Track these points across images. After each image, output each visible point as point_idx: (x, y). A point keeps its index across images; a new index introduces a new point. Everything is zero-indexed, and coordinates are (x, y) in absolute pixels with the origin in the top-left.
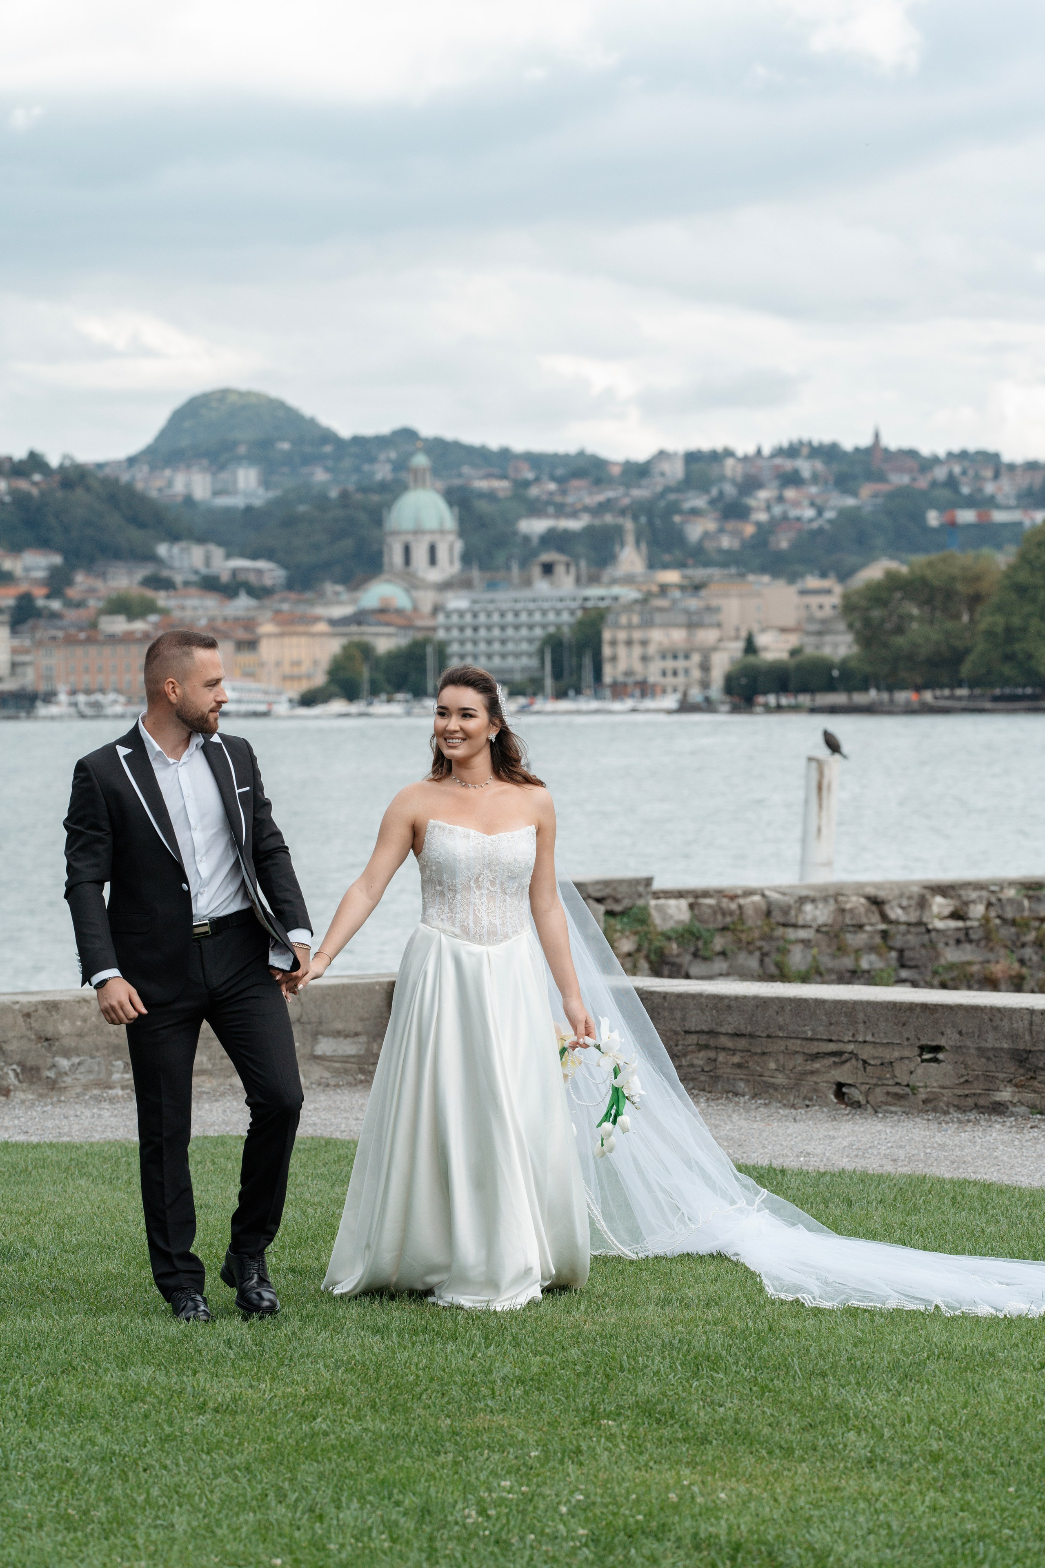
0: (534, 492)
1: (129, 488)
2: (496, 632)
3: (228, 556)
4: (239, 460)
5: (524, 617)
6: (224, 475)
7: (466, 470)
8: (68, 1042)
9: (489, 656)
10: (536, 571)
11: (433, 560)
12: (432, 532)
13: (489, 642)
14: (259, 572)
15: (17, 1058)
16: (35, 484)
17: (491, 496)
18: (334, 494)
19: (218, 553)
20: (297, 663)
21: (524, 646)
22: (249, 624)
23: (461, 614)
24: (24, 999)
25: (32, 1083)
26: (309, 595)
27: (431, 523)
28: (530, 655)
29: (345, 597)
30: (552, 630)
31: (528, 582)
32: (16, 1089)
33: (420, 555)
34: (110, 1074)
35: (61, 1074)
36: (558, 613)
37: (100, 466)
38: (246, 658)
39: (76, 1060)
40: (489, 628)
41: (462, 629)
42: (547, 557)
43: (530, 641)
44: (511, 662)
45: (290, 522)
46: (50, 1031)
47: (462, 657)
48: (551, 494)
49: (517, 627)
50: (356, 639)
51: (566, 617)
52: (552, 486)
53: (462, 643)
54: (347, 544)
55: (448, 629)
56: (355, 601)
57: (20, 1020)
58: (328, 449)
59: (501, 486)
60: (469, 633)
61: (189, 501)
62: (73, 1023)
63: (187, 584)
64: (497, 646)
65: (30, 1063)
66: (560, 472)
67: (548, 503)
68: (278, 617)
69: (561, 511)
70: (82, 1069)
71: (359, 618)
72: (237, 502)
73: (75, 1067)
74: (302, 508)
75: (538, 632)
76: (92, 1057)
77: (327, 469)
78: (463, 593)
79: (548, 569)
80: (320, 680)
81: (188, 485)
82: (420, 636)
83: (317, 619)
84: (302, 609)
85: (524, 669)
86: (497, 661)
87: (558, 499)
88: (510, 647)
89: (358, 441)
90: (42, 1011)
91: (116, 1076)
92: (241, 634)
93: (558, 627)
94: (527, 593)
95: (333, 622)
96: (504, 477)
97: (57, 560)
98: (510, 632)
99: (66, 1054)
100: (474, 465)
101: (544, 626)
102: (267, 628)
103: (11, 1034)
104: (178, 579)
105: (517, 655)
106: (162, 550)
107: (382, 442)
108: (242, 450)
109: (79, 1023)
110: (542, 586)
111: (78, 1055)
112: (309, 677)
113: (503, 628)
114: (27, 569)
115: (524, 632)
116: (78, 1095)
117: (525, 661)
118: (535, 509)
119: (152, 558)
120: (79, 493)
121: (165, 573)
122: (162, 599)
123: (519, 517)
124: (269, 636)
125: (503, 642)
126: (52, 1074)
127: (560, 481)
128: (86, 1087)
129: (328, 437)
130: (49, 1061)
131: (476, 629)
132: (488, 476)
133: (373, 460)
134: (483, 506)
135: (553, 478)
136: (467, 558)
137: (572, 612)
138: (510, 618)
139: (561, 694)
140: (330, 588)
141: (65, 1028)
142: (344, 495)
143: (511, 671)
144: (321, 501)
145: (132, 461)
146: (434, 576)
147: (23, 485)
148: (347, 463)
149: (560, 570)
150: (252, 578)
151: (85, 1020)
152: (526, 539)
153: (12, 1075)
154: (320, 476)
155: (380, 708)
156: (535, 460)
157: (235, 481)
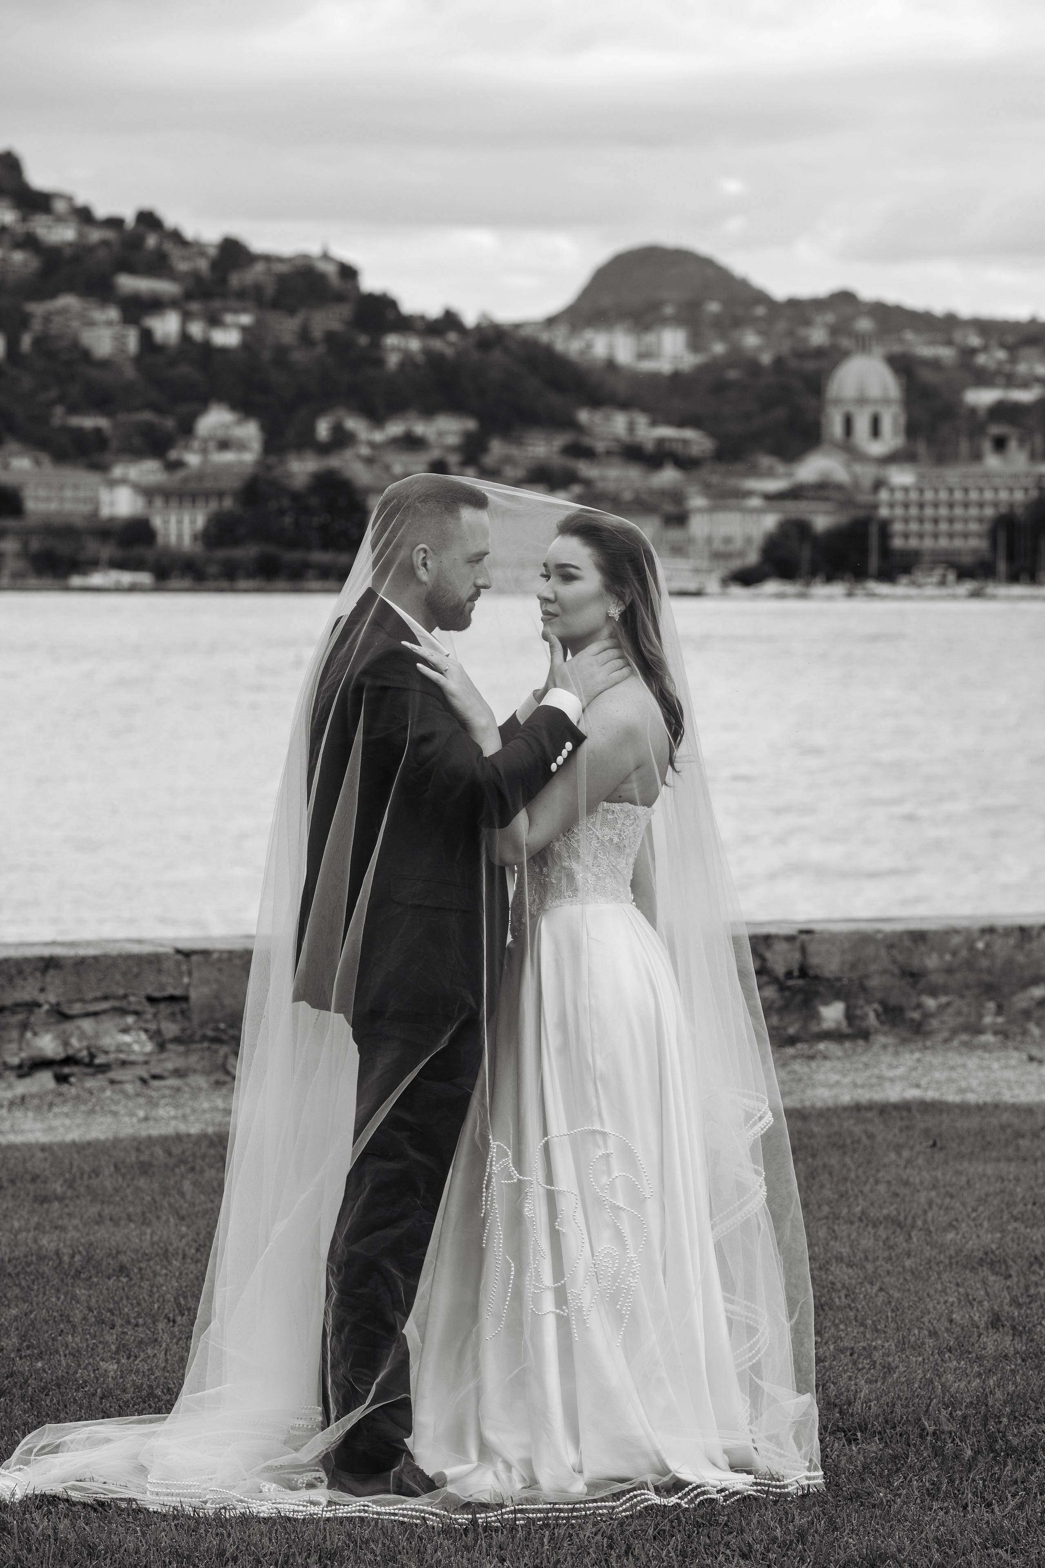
0: (981, 359)
1: (548, 351)
2: (943, 511)
3: (654, 423)
4: (664, 322)
5: (974, 495)
6: (650, 338)
7: (909, 336)
8: (937, 979)
9: (936, 536)
10: (987, 446)
11: (875, 431)
12: (875, 402)
13: (936, 521)
14: (685, 442)
15: (879, 995)
16: (450, 344)
17: (935, 364)
18: (766, 359)
19: (642, 421)
20: (728, 540)
21: (974, 527)
22: (677, 497)
23: (906, 489)
24: (888, 927)
25: (894, 1025)
26: (739, 467)
27: (875, 392)
28: (979, 536)
29: (781, 468)
30: (1003, 510)
31: (977, 456)
32: (877, 1031)
33: (862, 426)
34: (980, 1016)
35: (927, 1015)
36: (1011, 490)
37: (518, 326)
38: (674, 534)
39: (943, 1000)
40: (936, 505)
41: (906, 506)
42: (995, 430)
43: (980, 520)
44: (958, 543)
45: (720, 387)
46: (915, 964)
47: (906, 536)
48: (1000, 363)
49: (966, 505)
50: (794, 516)
51: (1019, 496)
52: (1001, 355)
53: (906, 520)
54: (780, 413)
55: (892, 506)
56: (789, 475)
57: (883, 952)
58: (760, 311)
59: (946, 353)
60: (914, 511)
61: (611, 365)
62: (941, 957)
63: (609, 453)
64: (943, 527)
65: (893, 1001)
66: (1010, 339)
67: (998, 372)
68: (708, 490)
69: (1011, 381)
70: (950, 1010)
71: (796, 493)
72: (664, 366)
73: (942, 1008)
74: (733, 374)
75: (989, 512)
76: (962, 996)
77: (760, 333)
78: (907, 467)
79: (1000, 444)
80: (752, 558)
81: (611, 347)
82: (861, 513)
83: (749, 494)
84: (733, 482)
85: (974, 551)
86: (943, 543)
87: (1007, 368)
88: (958, 527)
89: (794, 304)
90: (907, 943)
91: (988, 1020)
92: (669, 508)
93: (1011, 506)
94: (975, 469)
95: (770, 497)
96: (949, 343)
97: (471, 424)
98: (958, 511)
99: (933, 992)
100: (917, 330)
101: (996, 505)
102: (697, 501)
103: (873, 968)
104: (600, 446)
105: (966, 535)
106: (584, 416)
107: (818, 304)
108: (669, 310)
109: (948, 957)
110: (992, 461)
111: (946, 993)
112: (741, 554)
113: (951, 505)
114: (441, 434)
115: (974, 511)
116: (946, 1041)
117: (974, 543)
118: (983, 378)
119: (572, 425)
120: (496, 355)
121: (586, 441)
122: (585, 469)
123: (963, 387)
124: (700, 510)
125: (951, 521)
126: (916, 1015)
127: (1012, 349)
128: (954, 1032)
129: (761, 298)
130: (914, 1001)
131: (921, 506)
132: (933, 343)
133: (807, 323)
134: (927, 375)
135: (1003, 346)
136: (912, 430)
137: (1026, 490)
138: (958, 495)
139: (1014, 578)
140: (765, 461)
141: (932, 962)
142: (779, 361)
143: (958, 552)
144: (752, 367)
145: (551, 322)
146: (877, 448)
147: (437, 344)
148: (781, 326)
149: (1013, 445)
150: (678, 448)
151: (954, 953)
152: (973, 411)
153: (872, 1016)
154: (751, 340)
155: (820, 590)
156: (984, 327)
157: (659, 343)
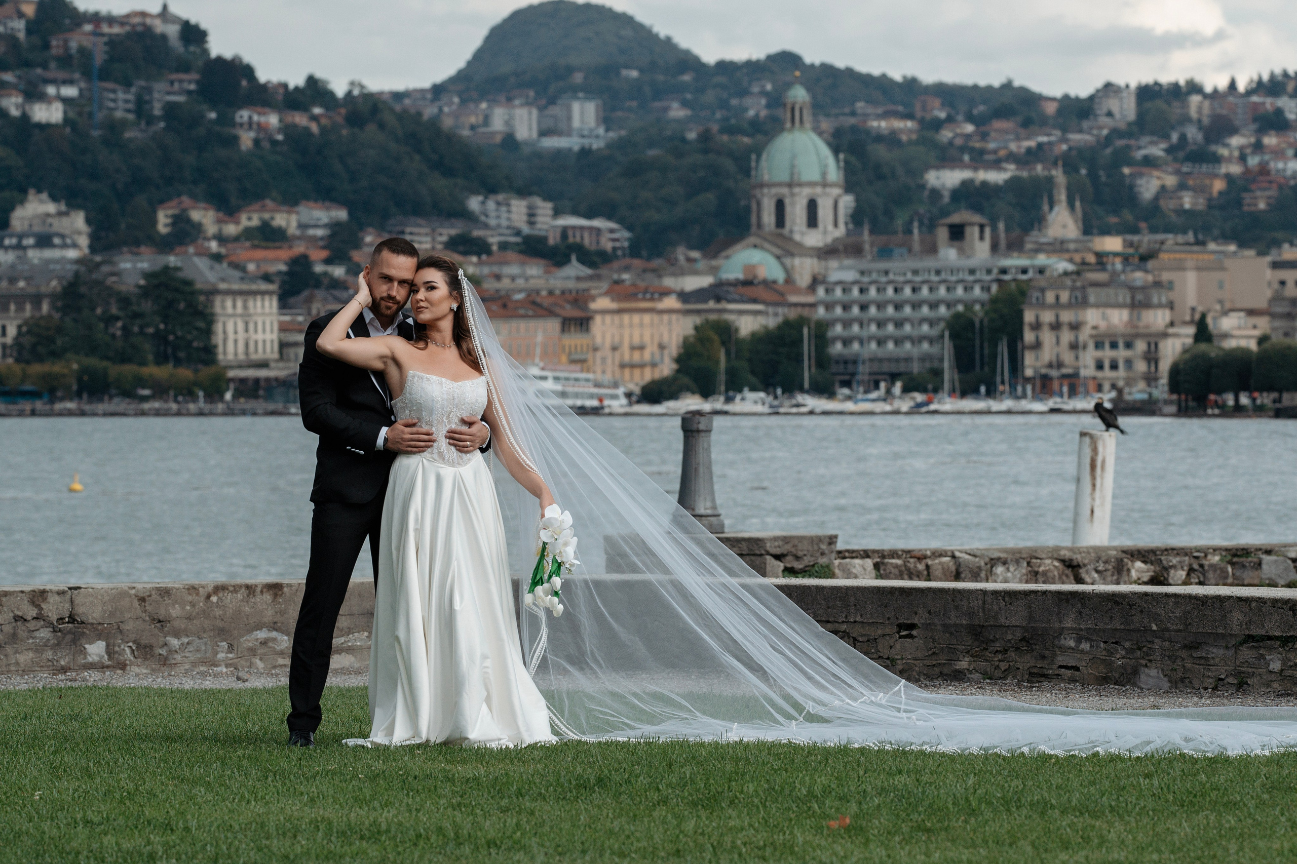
0: (946, 134)
1: (434, 124)
2: (889, 312)
3: (557, 213)
4: (574, 91)
5: (924, 292)
6: (555, 110)
7: (860, 106)
9: (881, 342)
10: (943, 234)
11: (812, 221)
12: (812, 184)
13: (881, 324)
14: (596, 233)
16: (314, 118)
17: (891, 139)
18: (692, 135)
19: (545, 208)
20: (639, 348)
21: (924, 329)
22: (580, 300)
23: (846, 287)
26: (657, 262)
27: (810, 173)
29: (702, 265)
30: (959, 308)
31: (931, 248)
33: (797, 212)
36: (968, 287)
37: (398, 96)
38: (575, 340)
40: (880, 306)
41: (846, 307)
42: (957, 217)
43: (932, 323)
44: (907, 348)
45: (636, 170)
47: (845, 341)
48: (968, 137)
49: (916, 306)
50: (713, 317)
51: (977, 293)
52: (969, 128)
53: (847, 324)
54: (709, 198)
55: (829, 306)
56: (714, 270)
58: (688, 77)
59: (904, 127)
60: (855, 311)
61: (510, 141)
63: (504, 246)
64: (890, 329)
66: (980, 109)
67: (964, 149)
68: (617, 291)
69: (979, 159)
71: (717, 292)
72: (571, 143)
74: (652, 153)
75: (943, 311)
77: (685, 104)
78: (848, 262)
79: (957, 233)
80: (667, 368)
81: (509, 122)
82: (792, 314)
83: (665, 293)
85: (923, 359)
86: (890, 348)
87: (976, 144)
88: (907, 329)
89: (724, 67)
92: (570, 311)
93: (968, 306)
94: (930, 263)
95: (684, 296)
96: (909, 116)
97: (342, 214)
98: (907, 311)
100: (871, 100)
101: (950, 304)
102: (601, 303)
104: (494, 240)
105: (917, 340)
106: (474, 203)
107: (753, 68)
108: (578, 78)
110: (949, 254)
112: (653, 365)
113: (898, 307)
114: (302, 226)
115: (925, 311)
117: (923, 348)
118: (947, 157)
119: (461, 213)
120: (371, 131)
121: (477, 233)
122: (472, 265)
123: (928, 167)
124: (604, 312)
125: (898, 324)
127: (979, 121)
129: (688, 62)
131: (864, 307)
132: (886, 115)
133: (744, 93)
134: (881, 152)
135: (970, 118)
136: (857, 218)
137: (986, 289)
138: (907, 293)
139: (967, 390)
140: (681, 253)
142: (705, 136)
143: (908, 360)
144: (676, 144)
145: (438, 90)
146: (813, 239)
147: (300, 119)
148: (710, 96)
149: (972, 233)
150: (587, 241)
152: (935, 193)
154: (677, 112)
155: (742, 404)
156: (948, 93)
157: (569, 118)
